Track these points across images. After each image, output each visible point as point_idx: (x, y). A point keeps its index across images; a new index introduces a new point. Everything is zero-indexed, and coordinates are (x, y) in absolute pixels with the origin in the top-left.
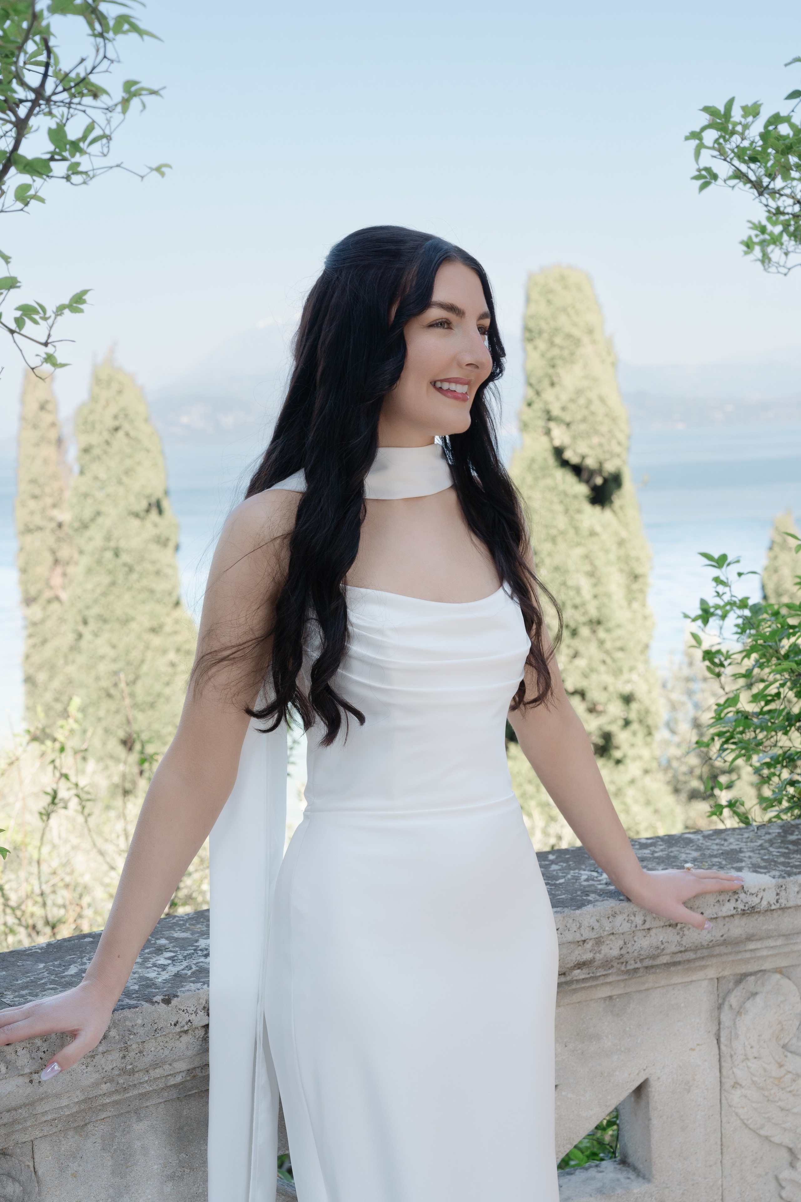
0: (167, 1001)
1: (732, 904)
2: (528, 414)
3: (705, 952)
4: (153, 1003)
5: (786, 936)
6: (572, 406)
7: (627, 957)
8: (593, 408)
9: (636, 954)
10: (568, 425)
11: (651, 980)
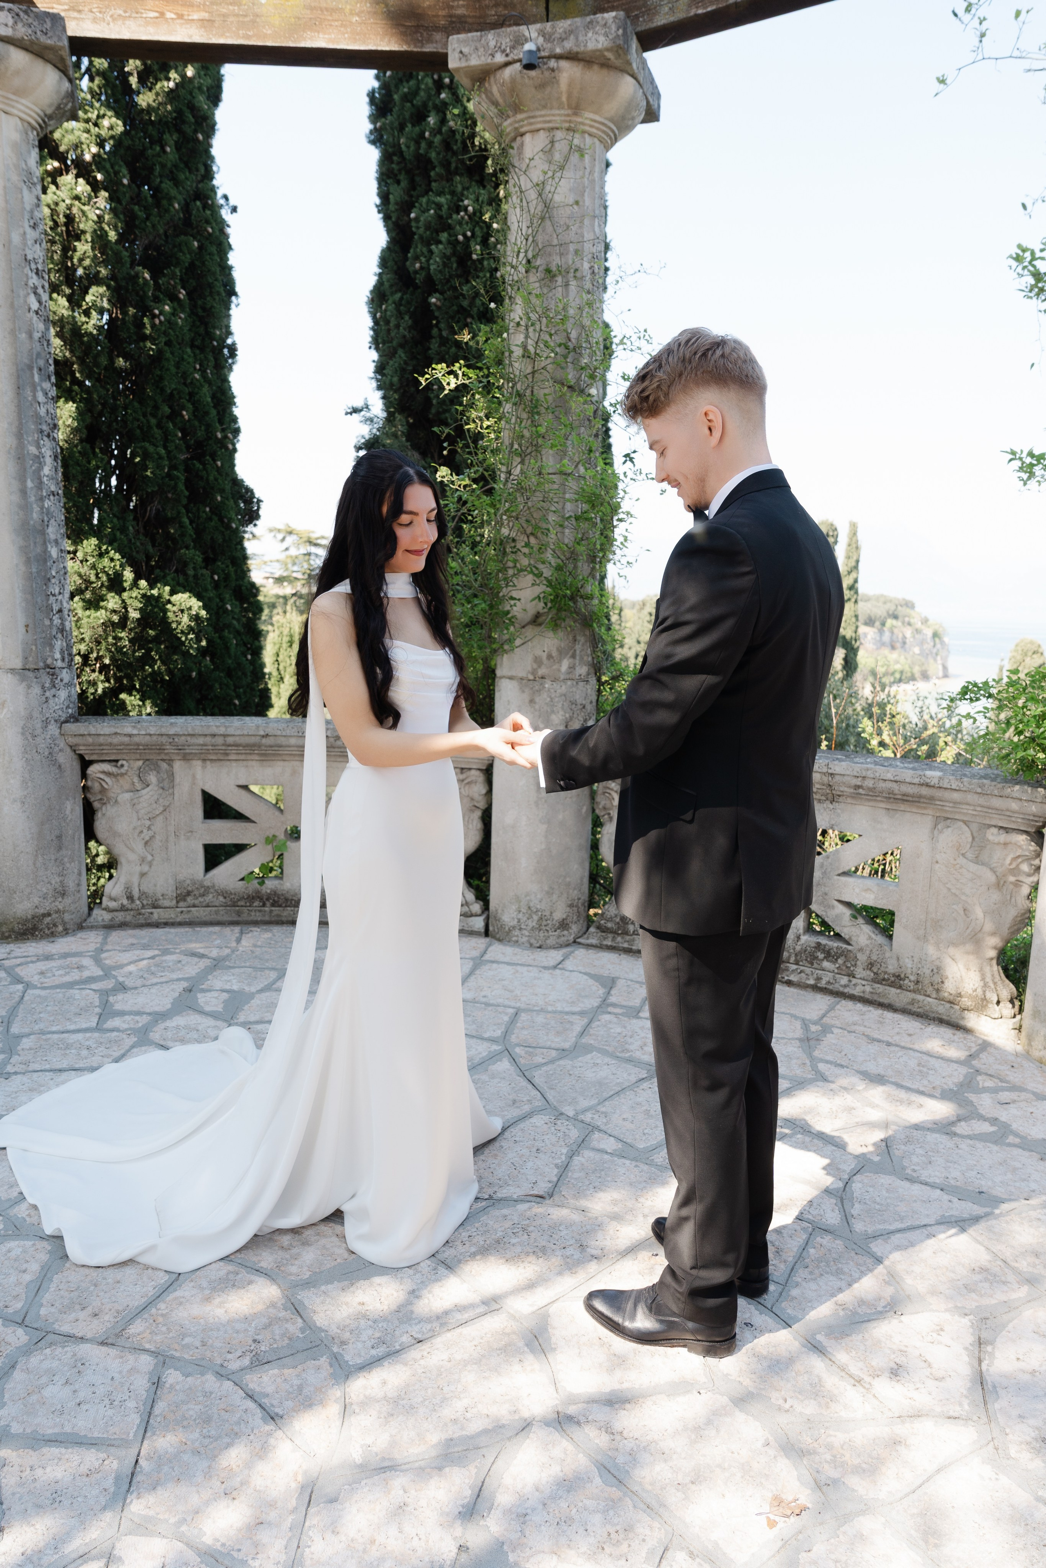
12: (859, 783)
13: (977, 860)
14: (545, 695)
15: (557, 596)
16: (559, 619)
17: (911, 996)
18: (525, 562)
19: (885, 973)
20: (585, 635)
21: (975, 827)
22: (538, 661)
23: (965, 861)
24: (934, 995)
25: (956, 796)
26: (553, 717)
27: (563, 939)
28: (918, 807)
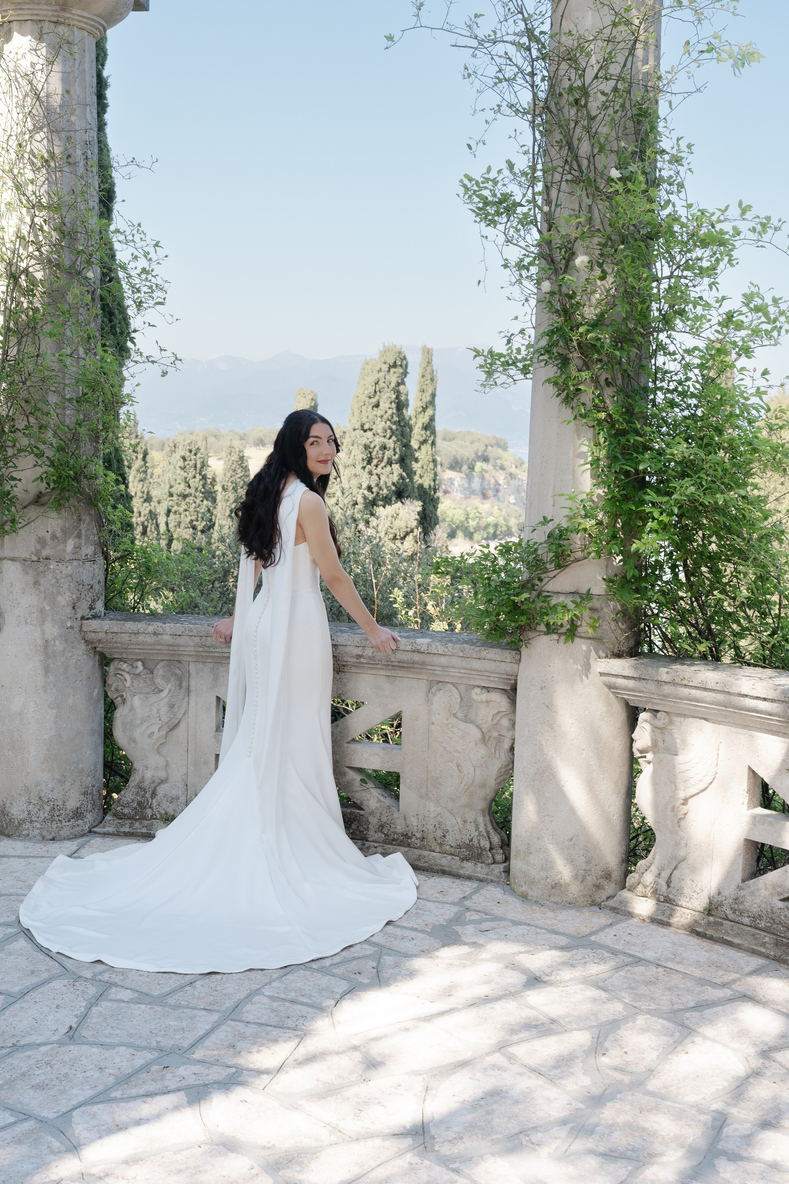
12: (360, 653)
13: (466, 720)
14: (50, 576)
15: (60, 477)
16: (62, 498)
17: (417, 852)
18: (24, 442)
19: (395, 833)
20: (90, 514)
21: (462, 688)
22: (41, 541)
23: (455, 720)
24: (438, 850)
25: (443, 660)
26: (60, 598)
27: (77, 829)
28: (414, 673)
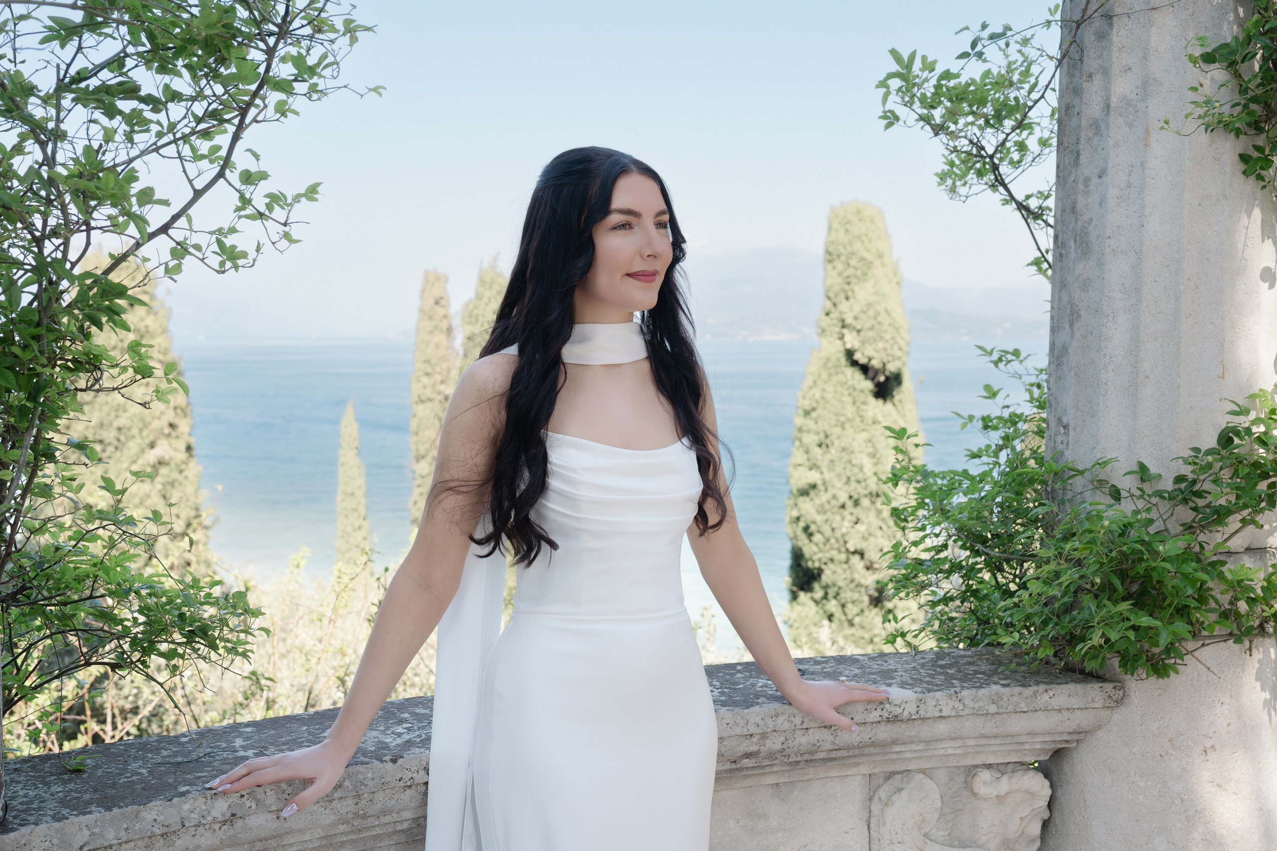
0: (394, 761)
1: (879, 712)
2: (825, 322)
3: (857, 752)
4: (382, 761)
5: (927, 742)
6: (862, 316)
7: (788, 751)
8: (879, 318)
9: (796, 749)
10: (859, 331)
11: (811, 772)
21: (941, 776)
23: (935, 847)
